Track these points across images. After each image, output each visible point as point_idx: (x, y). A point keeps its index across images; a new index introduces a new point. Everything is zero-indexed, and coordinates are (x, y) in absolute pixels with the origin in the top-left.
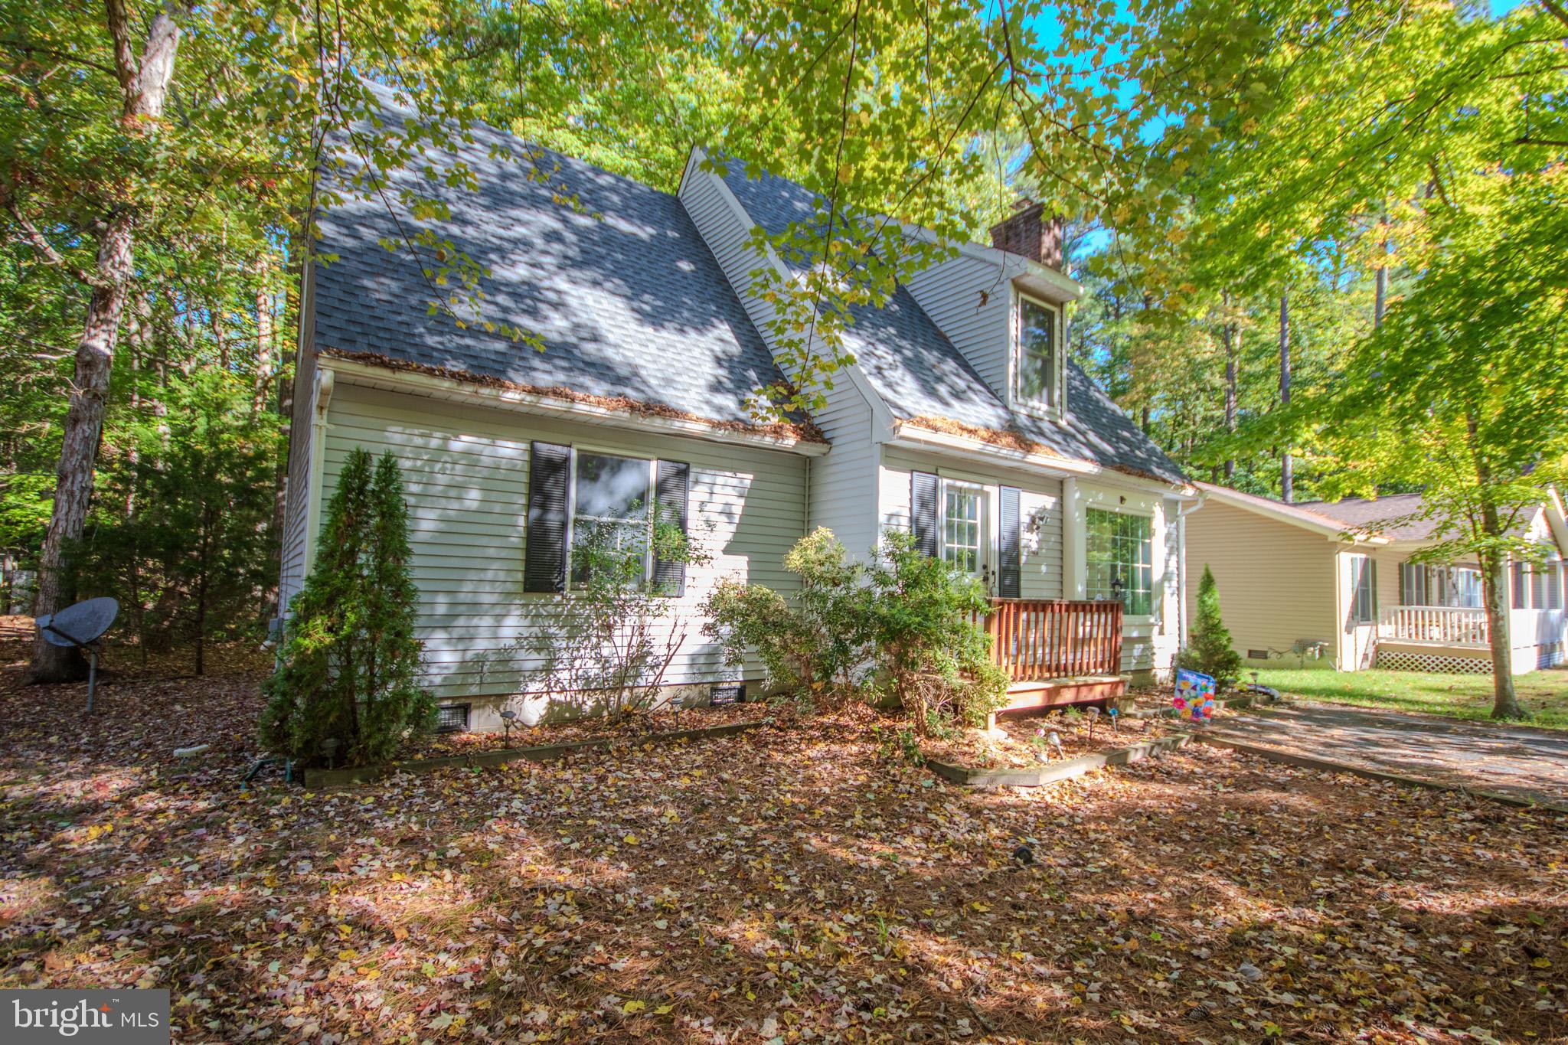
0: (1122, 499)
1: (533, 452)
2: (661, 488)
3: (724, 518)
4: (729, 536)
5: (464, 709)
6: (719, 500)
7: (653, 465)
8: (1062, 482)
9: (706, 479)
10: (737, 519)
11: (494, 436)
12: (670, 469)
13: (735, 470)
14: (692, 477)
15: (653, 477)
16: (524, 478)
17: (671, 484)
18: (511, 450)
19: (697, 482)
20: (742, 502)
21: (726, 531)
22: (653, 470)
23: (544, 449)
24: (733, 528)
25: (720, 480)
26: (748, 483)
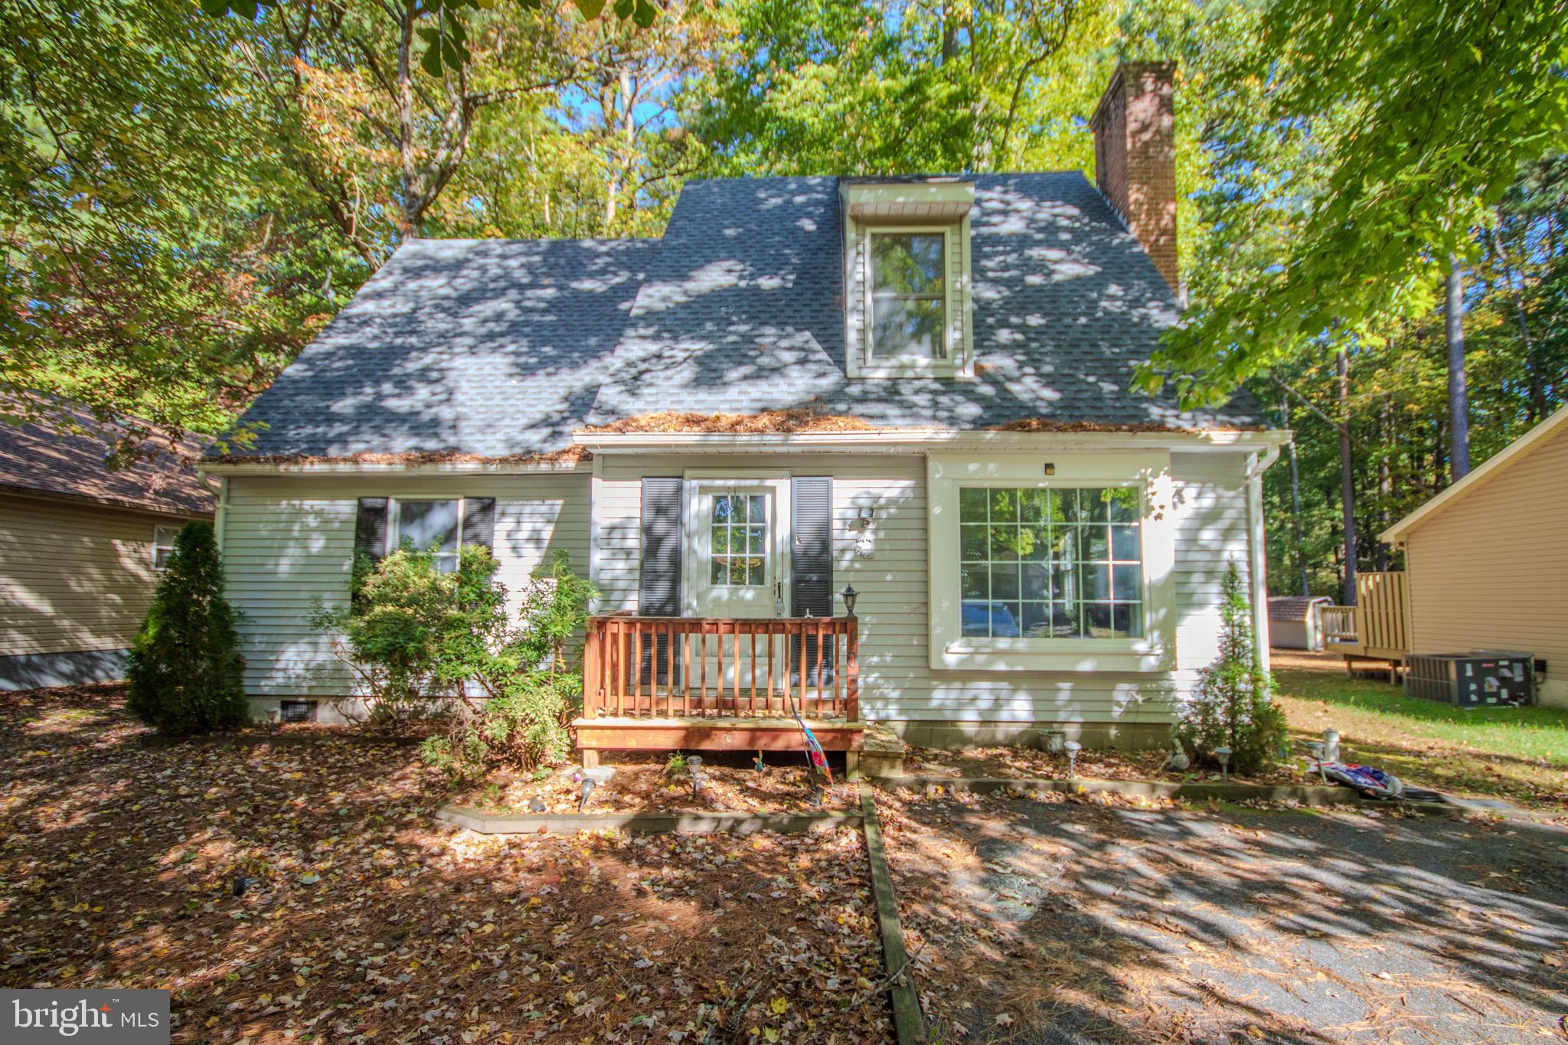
0: (1049, 467)
1: (360, 505)
2: (468, 523)
3: (531, 545)
4: (537, 561)
5: (313, 704)
6: (527, 527)
7: (461, 503)
8: (924, 459)
9: (512, 510)
10: (546, 543)
11: (333, 498)
12: (475, 507)
13: (543, 499)
14: (498, 509)
15: (461, 514)
16: (353, 527)
17: (476, 519)
18: (346, 508)
19: (503, 514)
20: (551, 528)
21: (533, 557)
22: (461, 508)
23: (369, 502)
24: (542, 552)
25: (528, 509)
26: (558, 509)
